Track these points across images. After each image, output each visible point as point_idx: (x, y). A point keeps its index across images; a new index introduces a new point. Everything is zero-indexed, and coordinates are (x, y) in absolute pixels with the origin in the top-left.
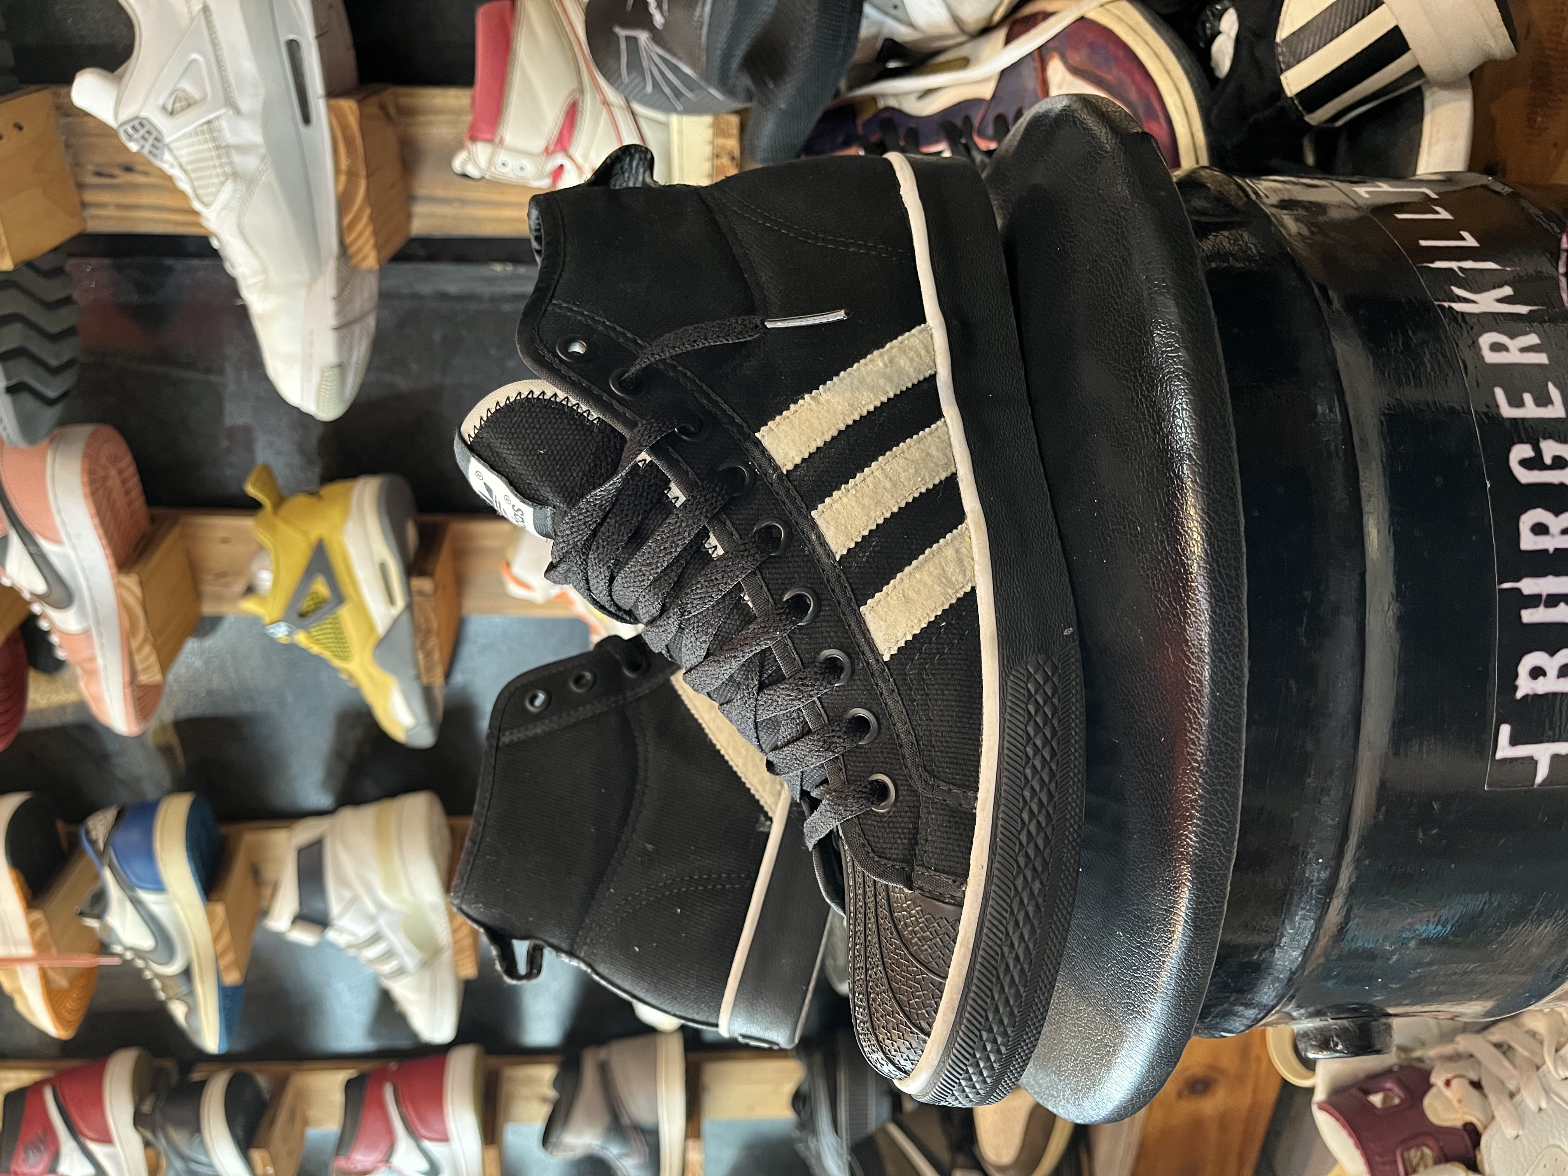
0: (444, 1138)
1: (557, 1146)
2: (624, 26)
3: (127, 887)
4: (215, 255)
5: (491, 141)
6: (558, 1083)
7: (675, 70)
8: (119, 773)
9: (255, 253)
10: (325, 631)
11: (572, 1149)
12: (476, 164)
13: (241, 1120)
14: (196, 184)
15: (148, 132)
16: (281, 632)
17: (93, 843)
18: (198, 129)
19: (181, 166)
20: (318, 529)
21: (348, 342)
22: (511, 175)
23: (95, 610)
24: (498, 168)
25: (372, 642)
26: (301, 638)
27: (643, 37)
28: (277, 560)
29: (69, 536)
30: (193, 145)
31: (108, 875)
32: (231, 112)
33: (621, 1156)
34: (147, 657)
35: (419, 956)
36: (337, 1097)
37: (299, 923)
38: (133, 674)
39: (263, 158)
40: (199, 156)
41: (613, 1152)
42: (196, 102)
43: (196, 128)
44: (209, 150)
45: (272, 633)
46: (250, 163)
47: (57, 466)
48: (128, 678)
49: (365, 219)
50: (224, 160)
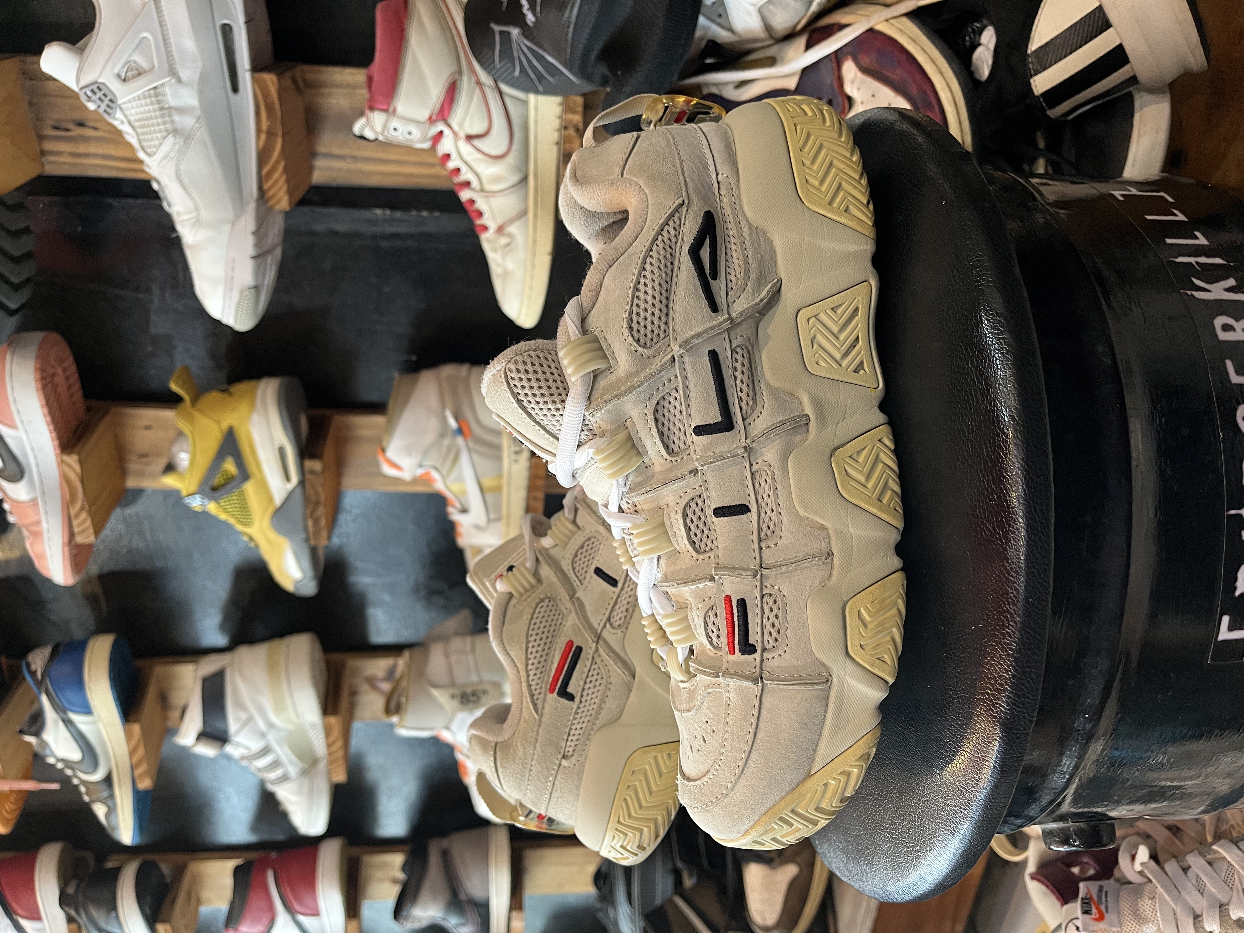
0: (316, 913)
1: (406, 918)
2: (498, 23)
3: (61, 709)
4: (156, 196)
5: (386, 111)
6: (405, 867)
7: (540, 59)
8: (53, 618)
9: (189, 195)
10: (231, 502)
11: (420, 920)
12: (373, 129)
13: (149, 899)
14: (142, 137)
15: (104, 95)
16: (196, 503)
17: (33, 674)
18: (146, 93)
19: (130, 123)
20: (229, 419)
21: (262, 268)
22: (401, 138)
23: (42, 483)
24: (390, 132)
25: (270, 511)
26: (212, 507)
27: (515, 32)
28: (194, 444)
29: (22, 422)
30: (142, 106)
31: (44, 699)
32: (173, 81)
33: (458, 925)
34: (84, 521)
35: (301, 765)
36: (228, 881)
37: (203, 740)
38: (72, 535)
39: (199, 118)
40: (145, 116)
41: (452, 922)
42: (145, 72)
43: (144, 92)
44: (154, 111)
45: (189, 503)
46: (187, 122)
47: (14, 365)
48: (66, 540)
49: (281, 168)
50: (167, 119)
